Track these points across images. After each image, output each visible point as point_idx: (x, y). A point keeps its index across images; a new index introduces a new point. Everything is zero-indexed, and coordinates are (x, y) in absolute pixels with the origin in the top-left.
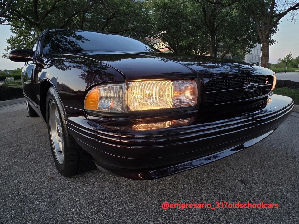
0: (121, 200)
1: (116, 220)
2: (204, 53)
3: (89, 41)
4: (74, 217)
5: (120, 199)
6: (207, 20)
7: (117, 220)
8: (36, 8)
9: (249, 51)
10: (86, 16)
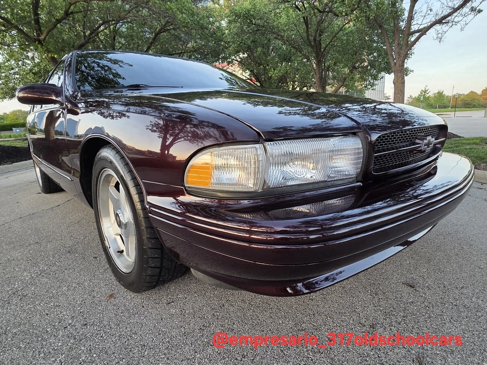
0: (235, 326)
1: (236, 359)
2: (305, 89)
3: (132, 66)
4: (168, 359)
5: (234, 324)
6: (310, 38)
7: (239, 358)
8: (36, 14)
9: (372, 85)
10: (119, 29)
